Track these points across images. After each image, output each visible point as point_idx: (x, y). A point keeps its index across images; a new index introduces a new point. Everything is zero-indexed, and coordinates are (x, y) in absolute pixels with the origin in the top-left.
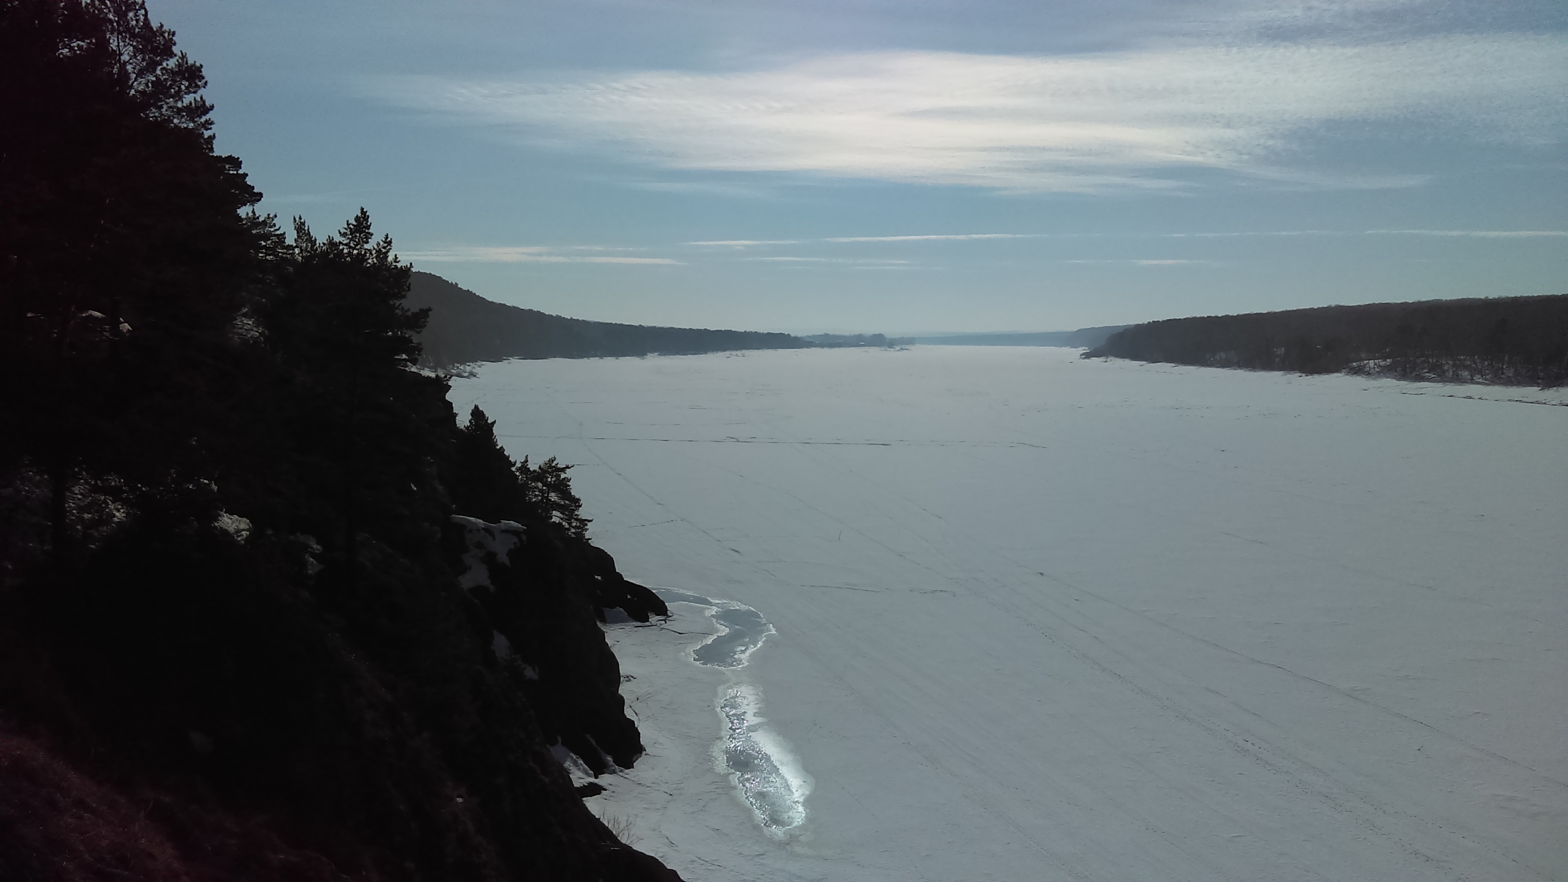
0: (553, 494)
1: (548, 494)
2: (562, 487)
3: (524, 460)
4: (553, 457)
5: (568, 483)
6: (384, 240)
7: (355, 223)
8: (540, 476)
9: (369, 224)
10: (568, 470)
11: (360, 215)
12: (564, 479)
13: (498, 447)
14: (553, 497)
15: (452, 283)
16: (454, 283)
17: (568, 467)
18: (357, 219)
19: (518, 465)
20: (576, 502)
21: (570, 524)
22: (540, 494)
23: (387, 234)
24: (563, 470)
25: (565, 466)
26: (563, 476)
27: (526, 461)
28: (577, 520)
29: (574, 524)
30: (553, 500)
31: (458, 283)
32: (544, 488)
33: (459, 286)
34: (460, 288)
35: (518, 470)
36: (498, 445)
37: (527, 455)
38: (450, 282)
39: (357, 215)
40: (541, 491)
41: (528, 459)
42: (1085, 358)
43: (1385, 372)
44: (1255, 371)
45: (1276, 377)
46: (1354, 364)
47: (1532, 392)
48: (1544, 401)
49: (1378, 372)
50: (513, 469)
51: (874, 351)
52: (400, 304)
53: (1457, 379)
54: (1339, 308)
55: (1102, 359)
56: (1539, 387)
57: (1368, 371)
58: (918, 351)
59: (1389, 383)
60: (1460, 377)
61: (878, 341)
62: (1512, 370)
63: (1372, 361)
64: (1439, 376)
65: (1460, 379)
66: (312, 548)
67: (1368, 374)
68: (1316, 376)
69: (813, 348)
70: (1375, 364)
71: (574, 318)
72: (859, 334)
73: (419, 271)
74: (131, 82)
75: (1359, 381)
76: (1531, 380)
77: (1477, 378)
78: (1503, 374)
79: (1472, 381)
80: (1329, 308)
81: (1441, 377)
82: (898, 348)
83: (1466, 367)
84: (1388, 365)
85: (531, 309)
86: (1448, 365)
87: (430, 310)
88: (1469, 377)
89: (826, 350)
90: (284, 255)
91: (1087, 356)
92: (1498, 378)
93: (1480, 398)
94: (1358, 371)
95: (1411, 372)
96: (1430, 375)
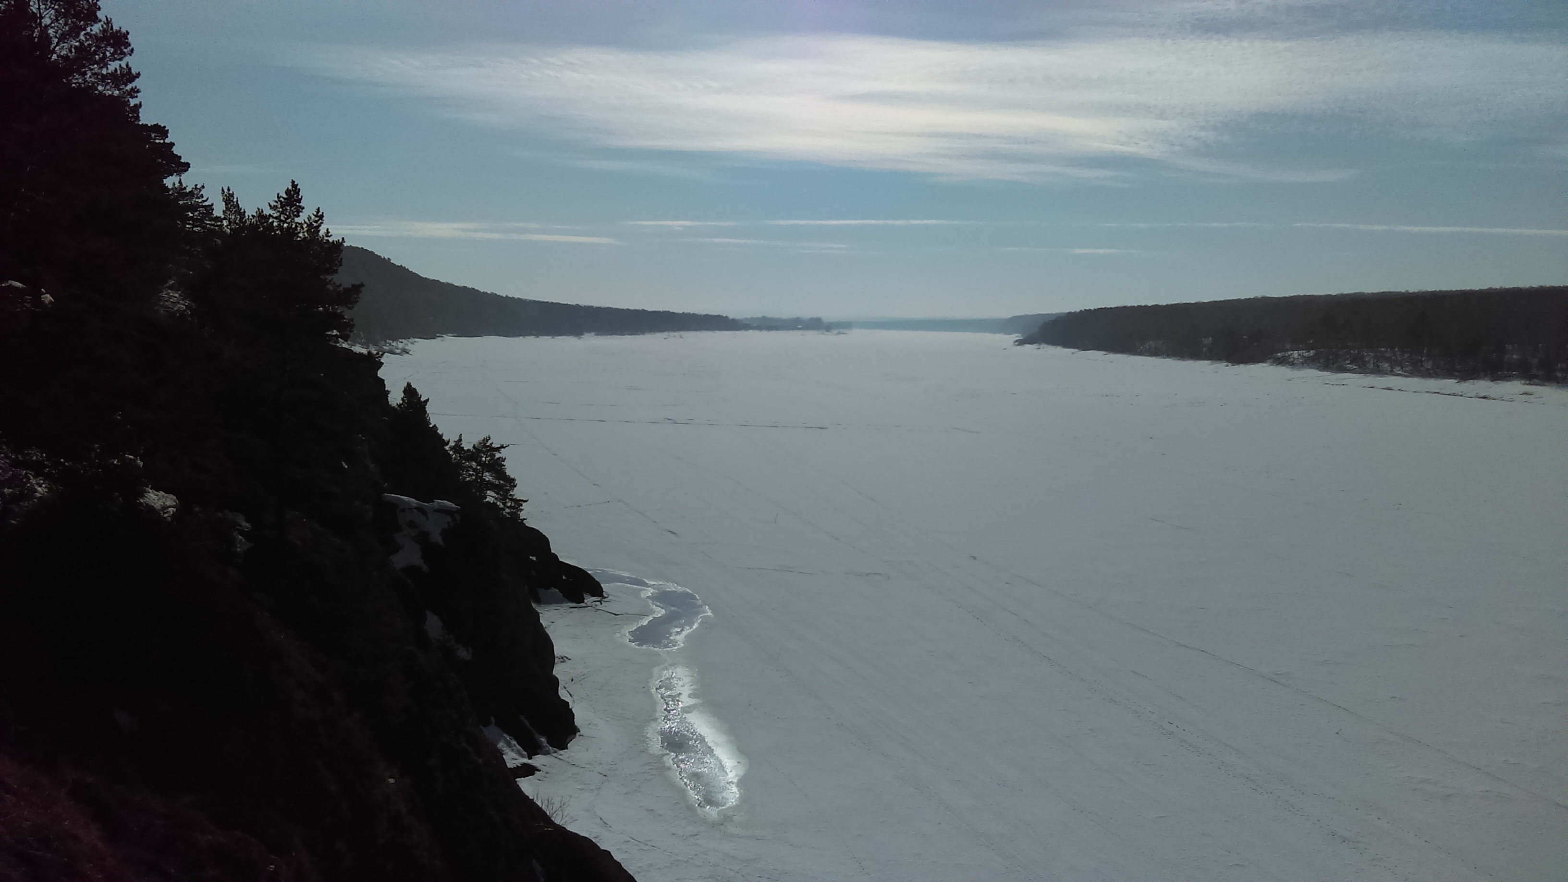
0: (487, 474)
1: (483, 474)
2: (497, 467)
3: (458, 439)
4: (488, 436)
5: (503, 463)
6: (315, 213)
7: (285, 196)
8: (474, 454)
9: (300, 197)
10: (503, 449)
11: (290, 188)
12: (499, 458)
13: (431, 426)
14: (488, 476)
15: (384, 258)
16: (386, 258)
17: (502, 447)
18: (288, 192)
19: (452, 444)
20: (511, 482)
21: (504, 504)
22: (474, 474)
23: (319, 208)
24: (498, 450)
25: (499, 446)
26: (497, 455)
27: (460, 440)
28: (511, 500)
29: (509, 504)
30: (487, 480)
31: (391, 258)
32: (478, 467)
33: (392, 261)
34: (393, 263)
35: (452, 448)
36: (431, 424)
37: (461, 434)
38: (382, 257)
39: (288, 188)
40: (474, 470)
41: (462, 438)
42: (1019, 345)
43: (1309, 362)
44: (1183, 360)
45: (1203, 365)
46: (1279, 354)
47: (1450, 384)
48: (1460, 394)
49: (1302, 362)
50: (447, 448)
51: (811, 336)
52: (332, 279)
53: (1378, 371)
54: (1264, 299)
55: (1035, 346)
56: (1456, 379)
57: (1292, 362)
58: (856, 336)
59: (1311, 373)
60: (1380, 369)
61: (815, 324)
62: (1430, 363)
63: (1296, 352)
64: (1360, 367)
65: (1380, 371)
66: (241, 526)
67: (1292, 364)
68: (1242, 366)
69: (751, 331)
70: (1299, 355)
71: (509, 296)
72: (795, 316)
73: (351, 246)
74: (52, 46)
75: (1283, 371)
76: (1449, 372)
77: (1397, 370)
78: (1422, 366)
79: (1392, 373)
80: (1255, 299)
81: (1363, 368)
82: (835, 332)
83: (1388, 360)
84: (1311, 356)
85: (465, 286)
86: (1369, 356)
87: (362, 285)
88: (1389, 369)
89: (765, 334)
90: (212, 227)
91: (1021, 343)
92: (1417, 370)
93: (1399, 390)
94: (1282, 362)
95: (1333, 364)
96: (1351, 366)
